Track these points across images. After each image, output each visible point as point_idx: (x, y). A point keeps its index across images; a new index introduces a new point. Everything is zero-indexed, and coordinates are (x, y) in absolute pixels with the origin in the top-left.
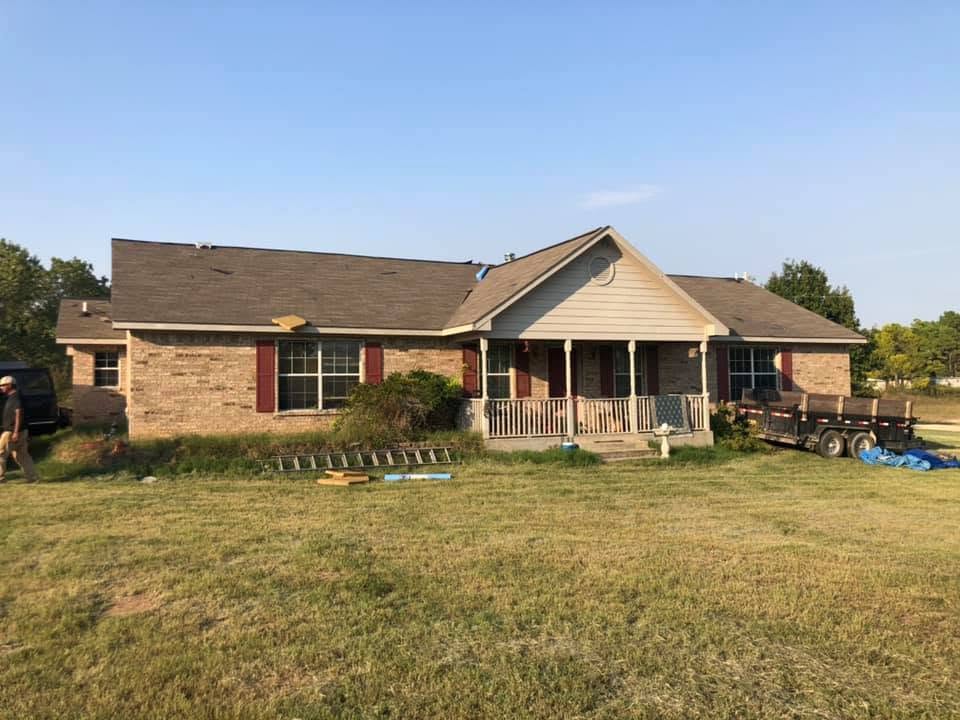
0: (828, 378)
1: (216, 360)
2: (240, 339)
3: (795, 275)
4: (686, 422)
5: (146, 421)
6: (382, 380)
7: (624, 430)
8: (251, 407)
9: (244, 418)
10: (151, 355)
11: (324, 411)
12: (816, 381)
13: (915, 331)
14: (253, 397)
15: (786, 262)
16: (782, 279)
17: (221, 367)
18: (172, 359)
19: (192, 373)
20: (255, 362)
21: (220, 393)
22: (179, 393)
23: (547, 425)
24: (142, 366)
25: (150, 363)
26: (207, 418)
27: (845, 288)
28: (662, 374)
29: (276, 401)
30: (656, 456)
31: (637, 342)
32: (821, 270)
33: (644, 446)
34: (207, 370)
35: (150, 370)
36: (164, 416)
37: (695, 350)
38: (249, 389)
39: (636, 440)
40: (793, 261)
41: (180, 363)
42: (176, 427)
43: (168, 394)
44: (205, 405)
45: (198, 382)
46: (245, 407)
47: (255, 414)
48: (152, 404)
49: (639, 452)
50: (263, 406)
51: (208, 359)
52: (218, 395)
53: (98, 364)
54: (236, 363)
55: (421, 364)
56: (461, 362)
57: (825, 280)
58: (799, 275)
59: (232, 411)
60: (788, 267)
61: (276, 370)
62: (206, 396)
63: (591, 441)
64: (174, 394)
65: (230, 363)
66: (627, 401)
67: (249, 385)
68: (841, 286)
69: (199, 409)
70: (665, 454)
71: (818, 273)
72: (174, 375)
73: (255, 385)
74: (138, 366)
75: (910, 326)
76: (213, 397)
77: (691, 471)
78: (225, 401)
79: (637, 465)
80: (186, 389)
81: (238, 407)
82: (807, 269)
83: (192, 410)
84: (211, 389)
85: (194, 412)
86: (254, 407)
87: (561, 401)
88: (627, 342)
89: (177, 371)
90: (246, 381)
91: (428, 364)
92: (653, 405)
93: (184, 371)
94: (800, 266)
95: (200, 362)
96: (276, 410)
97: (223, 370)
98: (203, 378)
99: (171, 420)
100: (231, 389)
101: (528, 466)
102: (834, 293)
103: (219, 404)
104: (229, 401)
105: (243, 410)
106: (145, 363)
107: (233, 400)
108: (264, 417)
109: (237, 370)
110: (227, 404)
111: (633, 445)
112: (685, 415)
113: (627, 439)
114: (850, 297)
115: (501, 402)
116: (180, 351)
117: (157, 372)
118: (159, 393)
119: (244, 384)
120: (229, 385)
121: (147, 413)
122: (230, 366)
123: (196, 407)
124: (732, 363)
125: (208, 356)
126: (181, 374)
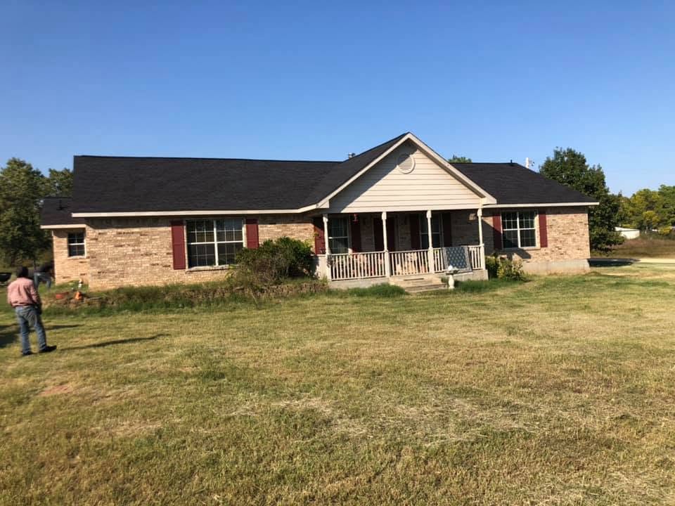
0: (573, 230)
1: (144, 235)
2: (160, 221)
3: (562, 158)
4: (468, 264)
5: (99, 278)
6: (259, 244)
7: (425, 271)
8: (169, 266)
9: (165, 274)
10: (100, 234)
11: (220, 267)
12: (564, 232)
13: (660, 193)
14: (170, 260)
15: (556, 149)
16: (553, 162)
17: (148, 240)
18: (115, 236)
19: (129, 245)
20: (170, 236)
21: (148, 257)
22: (120, 259)
23: (371, 270)
24: (94, 241)
25: (100, 239)
26: (140, 274)
27: (599, 166)
28: (454, 233)
29: (187, 261)
30: (446, 288)
31: (432, 211)
32: (582, 154)
33: (439, 281)
34: (138, 243)
35: (100, 244)
36: (111, 275)
37: (473, 215)
38: (168, 254)
39: (433, 278)
40: (561, 148)
41: (119, 238)
42: (119, 281)
43: (113, 259)
44: (138, 266)
45: (133, 250)
46: (166, 266)
47: (173, 270)
48: (102, 267)
49: (434, 285)
50: (178, 265)
51: (139, 235)
52: (146, 259)
53: (70, 241)
54: (158, 237)
55: (285, 232)
56: (313, 230)
57: (585, 161)
58: (566, 159)
59: (157, 269)
60: (557, 153)
61: (185, 241)
62: (139, 260)
63: (402, 280)
64: (117, 259)
65: (153, 237)
66: (427, 252)
67: (168, 251)
68: (596, 165)
69: (135, 268)
70: (451, 287)
71: (579, 156)
72: (116, 246)
73: (171, 251)
74: (92, 241)
75: (658, 191)
76: (143, 260)
77: (468, 297)
78: (152, 262)
79: (431, 294)
80: (125, 255)
81: (161, 267)
82: (571, 153)
83: (129, 270)
84: (142, 255)
85: (131, 271)
86: (172, 266)
87: (381, 254)
88: (425, 212)
89: (118, 244)
90: (165, 249)
91: (290, 232)
92: (445, 254)
93: (123, 244)
94: (566, 151)
95: (133, 237)
96: (187, 267)
97: (149, 242)
98: (136, 248)
99: (116, 276)
100: (156, 254)
101: (356, 299)
102: (590, 170)
103: (148, 265)
104: (154, 262)
105: (164, 268)
106: (96, 239)
107: (157, 262)
108: (178, 272)
109: (158, 242)
110: (154, 265)
111: (431, 281)
112: (467, 260)
113: (426, 277)
114: (602, 173)
115: (338, 257)
116: (120, 230)
117: (105, 246)
118: (107, 259)
119: (164, 251)
120: (154, 252)
121: (99, 273)
122: (154, 239)
123: (132, 268)
124: (504, 223)
125: (138, 233)
126: (121, 246)
